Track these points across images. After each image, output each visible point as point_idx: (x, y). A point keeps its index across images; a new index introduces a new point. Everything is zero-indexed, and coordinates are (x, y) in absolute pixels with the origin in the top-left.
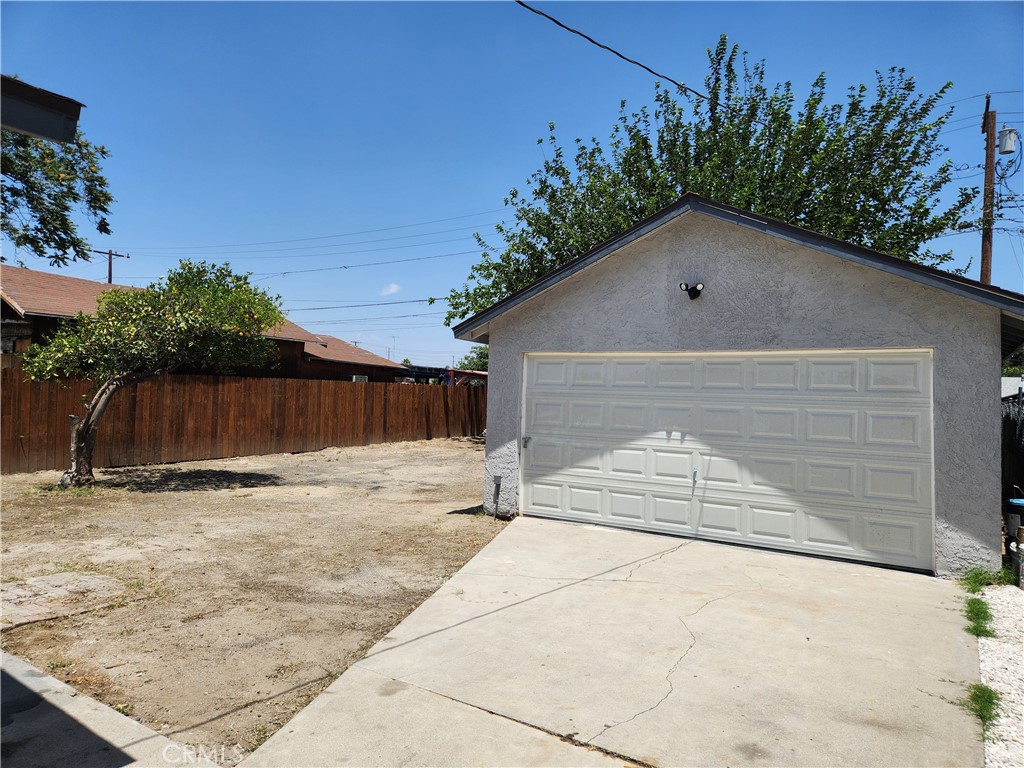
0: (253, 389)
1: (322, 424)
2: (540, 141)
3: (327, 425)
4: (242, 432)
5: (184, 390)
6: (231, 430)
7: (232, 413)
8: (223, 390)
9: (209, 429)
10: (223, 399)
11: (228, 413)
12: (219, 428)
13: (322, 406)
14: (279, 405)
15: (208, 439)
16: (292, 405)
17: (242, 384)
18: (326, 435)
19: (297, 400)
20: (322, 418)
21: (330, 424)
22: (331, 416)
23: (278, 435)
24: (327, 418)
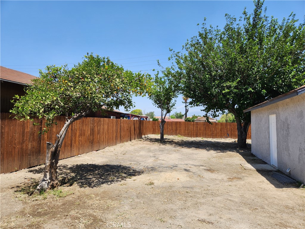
0: (84, 122)
1: (104, 137)
2: (198, 24)
3: (106, 137)
4: (81, 143)
5: (61, 124)
6: (77, 143)
7: (77, 134)
8: (75, 124)
9: (70, 142)
10: (74, 127)
11: (76, 135)
12: (73, 142)
13: (105, 129)
14: (92, 129)
15: (69, 148)
16: (96, 129)
17: (81, 120)
18: (105, 142)
19: (98, 127)
20: (105, 134)
21: (107, 137)
22: (107, 134)
23: (92, 143)
24: (106, 135)
